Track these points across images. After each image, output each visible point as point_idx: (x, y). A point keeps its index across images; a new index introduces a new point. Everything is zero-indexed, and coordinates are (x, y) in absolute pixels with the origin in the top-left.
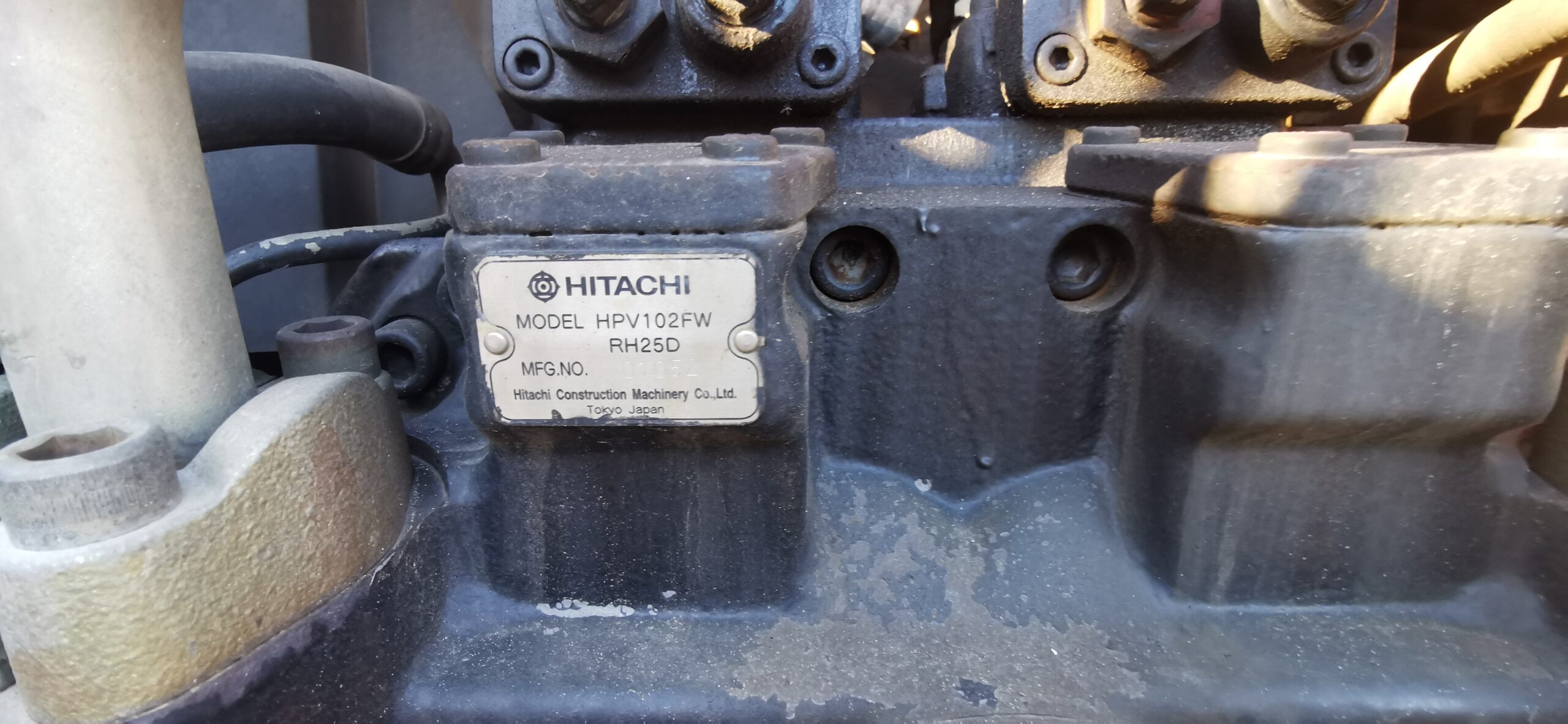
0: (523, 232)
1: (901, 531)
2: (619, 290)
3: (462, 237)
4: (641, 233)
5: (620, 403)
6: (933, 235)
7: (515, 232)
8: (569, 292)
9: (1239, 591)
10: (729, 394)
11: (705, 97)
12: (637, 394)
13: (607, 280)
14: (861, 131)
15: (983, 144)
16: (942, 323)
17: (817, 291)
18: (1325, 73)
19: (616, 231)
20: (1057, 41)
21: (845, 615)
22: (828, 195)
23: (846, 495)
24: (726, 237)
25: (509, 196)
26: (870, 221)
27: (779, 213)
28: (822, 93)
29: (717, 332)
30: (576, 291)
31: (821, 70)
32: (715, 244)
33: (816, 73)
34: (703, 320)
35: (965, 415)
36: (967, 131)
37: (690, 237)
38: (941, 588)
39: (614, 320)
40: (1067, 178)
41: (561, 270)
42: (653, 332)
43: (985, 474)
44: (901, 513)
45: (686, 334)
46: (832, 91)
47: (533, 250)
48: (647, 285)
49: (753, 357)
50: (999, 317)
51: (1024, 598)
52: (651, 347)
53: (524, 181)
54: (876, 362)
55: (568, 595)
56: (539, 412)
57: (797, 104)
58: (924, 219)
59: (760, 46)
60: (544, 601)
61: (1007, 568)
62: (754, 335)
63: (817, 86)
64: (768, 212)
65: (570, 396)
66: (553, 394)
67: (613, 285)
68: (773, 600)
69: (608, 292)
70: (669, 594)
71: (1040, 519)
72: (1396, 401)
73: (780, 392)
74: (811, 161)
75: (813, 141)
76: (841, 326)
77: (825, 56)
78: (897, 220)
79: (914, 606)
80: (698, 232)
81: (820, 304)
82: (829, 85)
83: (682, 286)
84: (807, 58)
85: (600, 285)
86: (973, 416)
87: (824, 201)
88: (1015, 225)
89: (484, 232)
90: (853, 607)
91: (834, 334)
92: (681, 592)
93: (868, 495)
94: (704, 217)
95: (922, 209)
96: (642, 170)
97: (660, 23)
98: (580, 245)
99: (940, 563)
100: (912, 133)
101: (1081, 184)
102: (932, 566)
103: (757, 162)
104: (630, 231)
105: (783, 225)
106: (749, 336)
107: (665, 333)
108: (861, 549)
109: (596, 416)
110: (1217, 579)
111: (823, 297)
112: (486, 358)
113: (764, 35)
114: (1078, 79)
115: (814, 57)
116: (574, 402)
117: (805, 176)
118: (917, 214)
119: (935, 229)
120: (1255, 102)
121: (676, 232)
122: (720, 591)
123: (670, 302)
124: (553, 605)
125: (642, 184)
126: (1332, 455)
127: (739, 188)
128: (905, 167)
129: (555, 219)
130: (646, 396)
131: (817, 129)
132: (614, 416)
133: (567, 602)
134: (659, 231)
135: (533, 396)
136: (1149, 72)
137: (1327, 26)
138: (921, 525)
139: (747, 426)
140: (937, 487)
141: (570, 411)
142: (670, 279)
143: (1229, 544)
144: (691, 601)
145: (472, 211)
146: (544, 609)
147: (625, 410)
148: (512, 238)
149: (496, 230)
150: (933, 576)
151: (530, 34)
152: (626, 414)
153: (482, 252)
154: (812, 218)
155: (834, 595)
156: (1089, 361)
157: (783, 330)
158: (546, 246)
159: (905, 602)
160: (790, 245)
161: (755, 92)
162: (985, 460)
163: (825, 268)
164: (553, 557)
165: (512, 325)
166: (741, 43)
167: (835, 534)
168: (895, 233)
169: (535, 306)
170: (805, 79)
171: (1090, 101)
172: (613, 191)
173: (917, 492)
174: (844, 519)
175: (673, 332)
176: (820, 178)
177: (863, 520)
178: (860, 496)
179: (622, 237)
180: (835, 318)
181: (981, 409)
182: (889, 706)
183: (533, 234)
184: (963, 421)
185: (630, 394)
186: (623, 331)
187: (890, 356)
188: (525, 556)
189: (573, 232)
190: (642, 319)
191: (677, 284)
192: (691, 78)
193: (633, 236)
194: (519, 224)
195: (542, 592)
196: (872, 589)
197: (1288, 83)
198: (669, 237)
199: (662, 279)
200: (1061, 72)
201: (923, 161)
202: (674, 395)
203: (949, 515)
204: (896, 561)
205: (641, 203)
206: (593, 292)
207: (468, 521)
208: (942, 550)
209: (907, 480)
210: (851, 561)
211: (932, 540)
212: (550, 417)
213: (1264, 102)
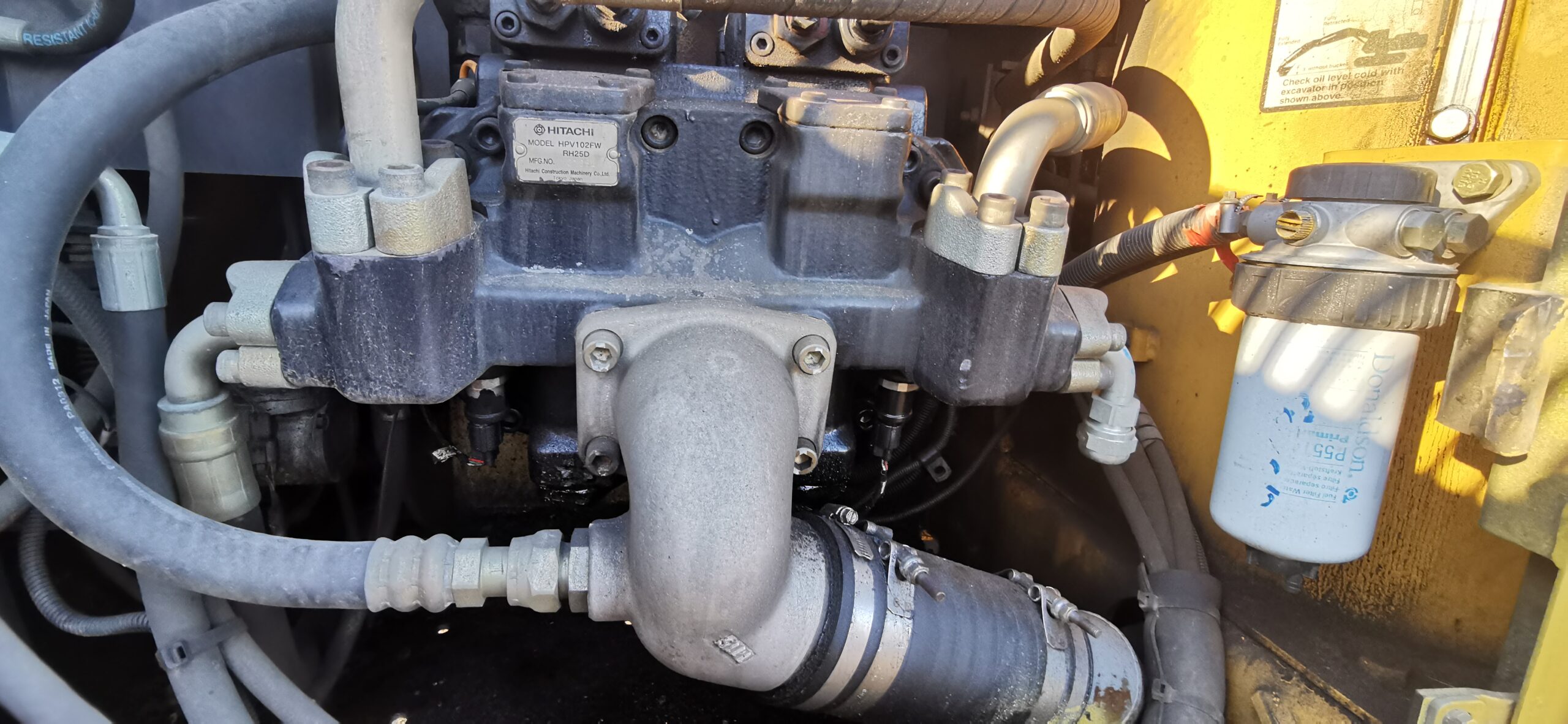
0: (533, 109)
1: (677, 245)
2: (568, 132)
3: (509, 109)
4: (576, 112)
5: (566, 175)
6: (692, 122)
7: (530, 109)
8: (549, 132)
9: (809, 272)
10: (607, 174)
11: (596, 49)
12: (572, 172)
13: (563, 128)
14: (670, 70)
15: (729, 80)
16: (696, 159)
17: (644, 143)
18: (879, 62)
19: (567, 111)
20: (760, 36)
21: (651, 274)
22: (650, 102)
23: (654, 231)
24: (607, 116)
25: (528, 96)
26: (665, 114)
27: (626, 109)
28: (651, 51)
29: (603, 150)
30: (552, 132)
31: (650, 40)
32: (603, 118)
33: (649, 41)
34: (598, 146)
35: (707, 201)
36: (722, 73)
37: (594, 115)
38: (691, 267)
39: (565, 144)
40: (758, 101)
41: (546, 124)
42: (579, 149)
43: (716, 228)
44: (678, 239)
45: (592, 150)
46: (656, 50)
47: (536, 116)
48: (578, 132)
49: (616, 160)
50: (719, 158)
51: (724, 271)
52: (578, 155)
53: (534, 90)
54: (668, 174)
55: (536, 263)
56: (534, 178)
57: (639, 55)
58: (688, 114)
59: (622, 30)
60: (526, 266)
61: (719, 261)
62: (616, 153)
63: (649, 48)
64: (621, 108)
65: (547, 172)
66: (541, 171)
67: (566, 131)
68: (622, 268)
69: (563, 133)
70: (579, 264)
71: (735, 244)
72: (845, 191)
73: (625, 175)
74: (640, 87)
75: (645, 76)
76: (654, 158)
77: (653, 34)
78: (676, 114)
79: (679, 272)
80: (597, 113)
81: (644, 148)
82: (655, 48)
83: (591, 133)
84: (645, 33)
85: (560, 130)
86: (710, 201)
87: (648, 104)
88: (726, 119)
89: (517, 108)
90: (655, 271)
91: (651, 161)
92: (584, 264)
93: (664, 232)
94: (599, 108)
95: (687, 111)
96: (577, 89)
97: (575, 14)
98: (554, 115)
99: (692, 258)
100: (694, 72)
101: (763, 105)
102: (689, 259)
103: (618, 90)
104: (572, 111)
105: (627, 113)
106: (615, 153)
107: (584, 150)
108: (660, 251)
109: (556, 180)
110: (800, 267)
111: (647, 146)
112: (516, 156)
113: (624, 26)
114: (769, 54)
115: (648, 34)
116: (549, 174)
117: (637, 95)
118: (685, 113)
119: (693, 119)
120: (848, 72)
121: (589, 113)
122: (601, 263)
123: (587, 138)
124: (529, 267)
125: (577, 95)
126: (839, 216)
127: (612, 99)
128: (691, 89)
129: (545, 105)
130: (576, 173)
131: (647, 70)
132: (563, 180)
133: (535, 266)
134: (582, 112)
135: (533, 171)
136: (801, 54)
137: (866, 44)
138: (686, 245)
139: (613, 187)
140: (695, 232)
141: (547, 178)
142: (586, 130)
143: (803, 252)
144: (589, 267)
145: (513, 99)
146: (525, 269)
147: (567, 179)
148: (528, 111)
149: (523, 108)
150: (689, 262)
151: (509, 9)
152: (568, 180)
153: (517, 115)
154: (640, 111)
155: (648, 267)
156: (758, 179)
157: (627, 152)
158: (540, 115)
159: (676, 270)
160: (630, 120)
161: (619, 48)
162: (716, 220)
163: (647, 133)
164: (531, 246)
165: (527, 144)
166: (613, 28)
167: (649, 245)
168: (675, 119)
169: (536, 137)
170: (644, 44)
171: (775, 64)
172: (566, 96)
173: (687, 234)
174: (654, 240)
175: (587, 150)
176: (645, 95)
177: (661, 241)
178: (661, 232)
179: (570, 113)
180: (651, 154)
181: (713, 198)
182: (665, 297)
183: (536, 110)
184: (706, 203)
185: (570, 172)
186: (568, 148)
187: (674, 172)
188: (519, 245)
189: (551, 110)
190: (576, 144)
191: (589, 132)
192: (589, 39)
193: (574, 113)
194: (531, 106)
195: (525, 262)
196: (663, 266)
197: (862, 64)
198: (586, 115)
199: (583, 130)
200: (762, 50)
201: (700, 87)
202: (586, 173)
203: (700, 244)
204: (674, 256)
205: (576, 101)
206: (558, 133)
207: (496, 229)
208: (694, 254)
209: (683, 228)
210: (655, 255)
211: (690, 250)
212: (539, 180)
213: (853, 72)
